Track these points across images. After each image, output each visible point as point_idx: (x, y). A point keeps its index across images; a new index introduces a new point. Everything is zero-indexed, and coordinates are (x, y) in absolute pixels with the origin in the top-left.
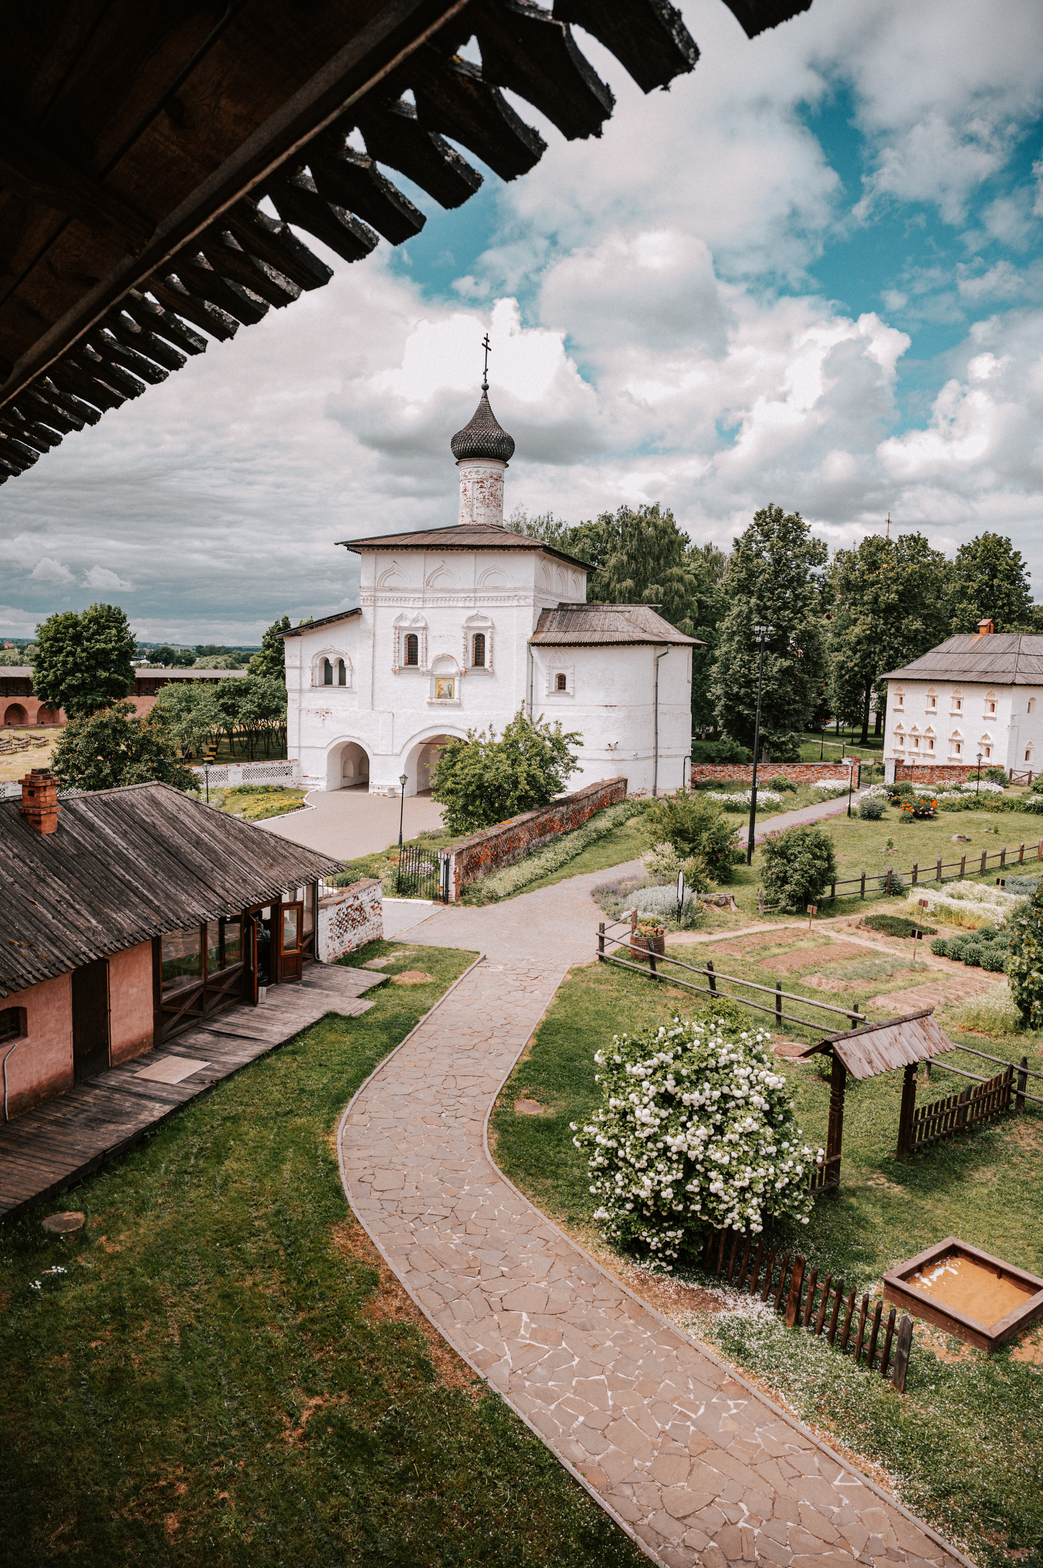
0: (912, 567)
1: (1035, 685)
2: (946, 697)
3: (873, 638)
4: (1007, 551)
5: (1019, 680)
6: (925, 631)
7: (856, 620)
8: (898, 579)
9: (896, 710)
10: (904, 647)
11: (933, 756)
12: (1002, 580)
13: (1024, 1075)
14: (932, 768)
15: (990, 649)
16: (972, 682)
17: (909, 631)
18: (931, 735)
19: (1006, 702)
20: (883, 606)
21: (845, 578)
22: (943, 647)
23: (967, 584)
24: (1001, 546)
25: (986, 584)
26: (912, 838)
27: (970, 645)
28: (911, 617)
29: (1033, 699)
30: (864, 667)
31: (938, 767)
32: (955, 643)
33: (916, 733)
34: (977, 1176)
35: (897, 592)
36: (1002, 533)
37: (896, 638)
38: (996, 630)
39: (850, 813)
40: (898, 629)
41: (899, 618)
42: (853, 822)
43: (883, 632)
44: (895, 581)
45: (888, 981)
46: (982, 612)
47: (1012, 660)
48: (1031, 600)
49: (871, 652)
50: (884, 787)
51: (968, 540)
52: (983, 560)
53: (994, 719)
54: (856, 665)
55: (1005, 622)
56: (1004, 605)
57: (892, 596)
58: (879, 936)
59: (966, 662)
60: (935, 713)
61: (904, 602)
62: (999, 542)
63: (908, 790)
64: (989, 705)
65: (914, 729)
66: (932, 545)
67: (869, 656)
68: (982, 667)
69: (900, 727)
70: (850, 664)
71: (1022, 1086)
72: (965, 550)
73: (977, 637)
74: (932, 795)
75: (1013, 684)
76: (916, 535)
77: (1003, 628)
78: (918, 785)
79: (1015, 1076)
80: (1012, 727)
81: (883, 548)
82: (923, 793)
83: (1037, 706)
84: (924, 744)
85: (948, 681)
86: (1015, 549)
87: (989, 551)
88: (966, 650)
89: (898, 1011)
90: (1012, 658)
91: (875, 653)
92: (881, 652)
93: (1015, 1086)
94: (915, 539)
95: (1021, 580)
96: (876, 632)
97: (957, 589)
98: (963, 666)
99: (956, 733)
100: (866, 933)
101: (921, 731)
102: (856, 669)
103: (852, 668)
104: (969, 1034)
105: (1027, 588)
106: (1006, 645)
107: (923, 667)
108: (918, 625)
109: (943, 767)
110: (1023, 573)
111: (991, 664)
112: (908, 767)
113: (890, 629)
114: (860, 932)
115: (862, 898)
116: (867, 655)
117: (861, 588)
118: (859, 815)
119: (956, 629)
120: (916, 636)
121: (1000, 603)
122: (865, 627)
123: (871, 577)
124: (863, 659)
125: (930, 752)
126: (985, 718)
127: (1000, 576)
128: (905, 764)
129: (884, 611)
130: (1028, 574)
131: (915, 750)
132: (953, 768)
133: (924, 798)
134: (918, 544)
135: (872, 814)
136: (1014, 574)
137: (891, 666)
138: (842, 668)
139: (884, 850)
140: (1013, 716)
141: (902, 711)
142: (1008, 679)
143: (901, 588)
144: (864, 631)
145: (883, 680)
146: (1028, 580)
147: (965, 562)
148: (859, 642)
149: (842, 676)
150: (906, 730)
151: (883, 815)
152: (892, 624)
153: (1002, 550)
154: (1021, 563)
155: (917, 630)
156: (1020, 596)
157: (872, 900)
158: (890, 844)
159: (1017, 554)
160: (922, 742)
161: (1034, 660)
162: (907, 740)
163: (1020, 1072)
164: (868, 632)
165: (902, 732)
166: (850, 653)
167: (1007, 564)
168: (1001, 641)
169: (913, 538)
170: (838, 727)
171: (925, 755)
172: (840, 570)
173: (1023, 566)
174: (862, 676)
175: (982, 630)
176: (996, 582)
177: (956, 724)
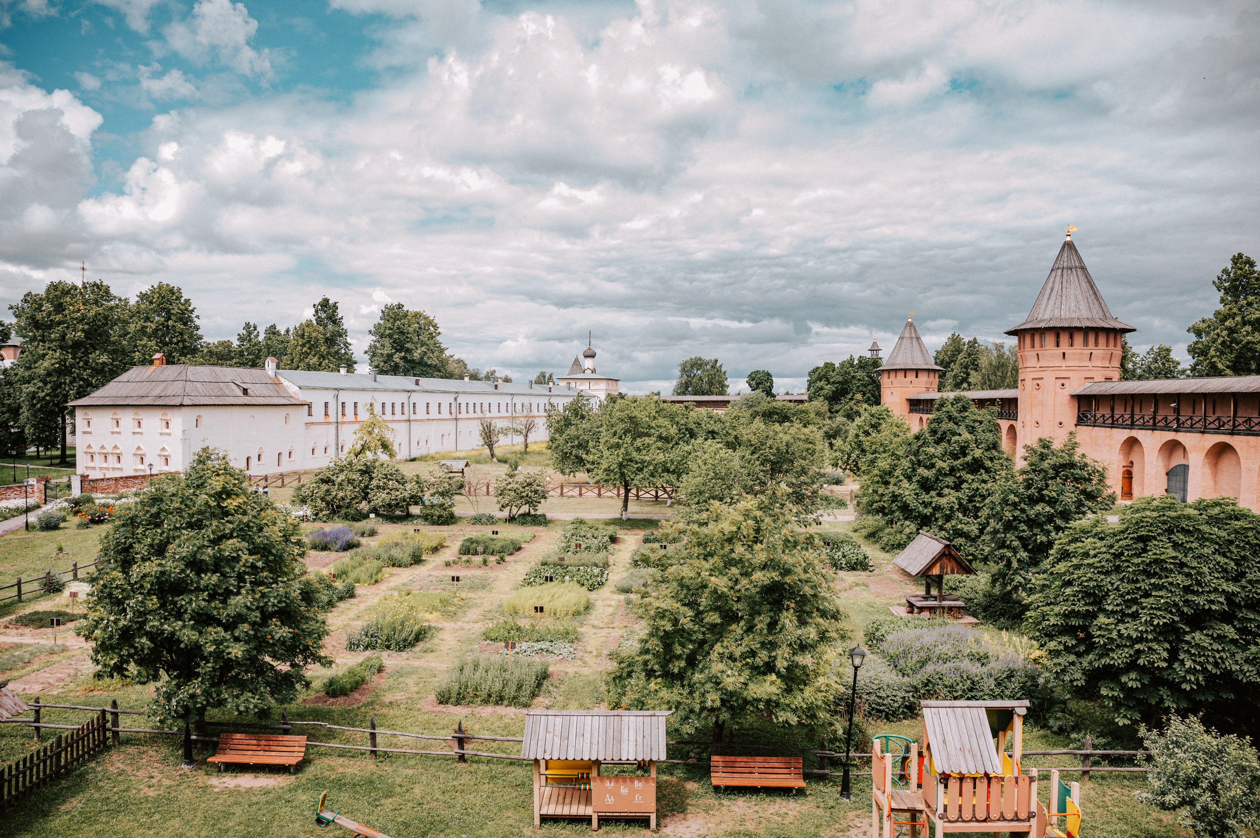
0: (95, 310)
1: (200, 405)
2: (127, 418)
3: (63, 370)
4: (178, 298)
5: (187, 401)
6: (112, 364)
7: (44, 355)
8: (83, 319)
9: (84, 433)
10: (93, 378)
11: (121, 469)
12: (176, 322)
13: (115, 715)
14: (116, 479)
15: (163, 377)
16: (149, 405)
17: (97, 363)
18: (118, 451)
19: (178, 419)
20: (70, 343)
21: (33, 318)
22: (124, 377)
23: (146, 324)
24: (173, 294)
25: (163, 324)
26: (85, 541)
27: (147, 375)
28: (97, 352)
29: (199, 416)
30: (57, 396)
31: (121, 478)
32: (134, 373)
33: (105, 451)
34: (63, 808)
35: (83, 330)
36: (174, 283)
37: (85, 370)
38: (170, 360)
39: (28, 527)
40: (86, 363)
41: (86, 353)
42: (31, 535)
43: (72, 366)
44: (81, 320)
45: (23, 668)
46: (161, 348)
47: (181, 386)
48: (200, 338)
49: (61, 383)
50: (66, 500)
51: (145, 288)
52: (159, 305)
53: (169, 434)
54: (47, 395)
55: (180, 355)
56: (179, 342)
57: (79, 334)
58: (27, 631)
59: (144, 389)
60: (119, 433)
61: (91, 339)
62: (172, 291)
63: (90, 500)
64: (164, 423)
65: (103, 447)
66: (113, 291)
67: (60, 387)
68: (156, 392)
69: (89, 446)
70: (42, 395)
71: (115, 723)
72: (143, 296)
73: (152, 368)
74: (111, 502)
75: (181, 405)
76: (98, 282)
77: (179, 360)
78: (99, 495)
79: (109, 717)
80: (184, 440)
81: (68, 292)
82: (103, 501)
83: (203, 422)
84: (112, 460)
85: (128, 405)
86: (185, 296)
87: (163, 297)
88: (143, 379)
89: (28, 692)
90: (180, 384)
91: (65, 383)
92: (71, 383)
93: (109, 725)
94: (98, 286)
95: (192, 321)
96: (65, 366)
97: (138, 328)
98: (141, 393)
99: (139, 448)
100: (15, 631)
101: (109, 449)
102: (48, 398)
103: (44, 398)
104: (91, 694)
105: (197, 328)
106: (176, 374)
107: (107, 395)
108: (104, 358)
109: (127, 478)
110: (193, 316)
111: (163, 390)
112: (93, 481)
113: (78, 363)
114: (8, 631)
115: (20, 601)
116: (57, 386)
117: (51, 325)
118: (38, 527)
119: (139, 362)
120: (103, 368)
121: (175, 340)
122: (53, 361)
123: (59, 317)
124: (54, 389)
125: (118, 466)
126: (161, 434)
127: (173, 318)
128: (90, 478)
129: (71, 347)
130: (198, 317)
131: (105, 465)
132: (136, 477)
133: (104, 505)
134: (101, 291)
135: (50, 525)
136: (185, 317)
137: (80, 395)
138: (33, 398)
139: (54, 554)
140: (184, 431)
141: (90, 433)
142: (177, 401)
143: (86, 327)
144: (53, 365)
145: (74, 407)
146: (197, 322)
147: (143, 306)
148: (49, 374)
149: (34, 405)
150: (96, 449)
151: (62, 525)
152: (80, 358)
153: (174, 297)
154: (191, 308)
155: (104, 363)
156: (191, 336)
157: (30, 600)
158: (61, 549)
159: (187, 301)
160: (110, 458)
161: (199, 385)
162: (96, 457)
163: (112, 713)
164: (57, 366)
165: (91, 451)
166: (41, 384)
167: (179, 308)
168: (172, 371)
169: (95, 284)
170: (38, 451)
171: (114, 469)
172: (27, 310)
173: (193, 311)
174: (54, 405)
175: (155, 362)
176: (170, 323)
177: (138, 441)
